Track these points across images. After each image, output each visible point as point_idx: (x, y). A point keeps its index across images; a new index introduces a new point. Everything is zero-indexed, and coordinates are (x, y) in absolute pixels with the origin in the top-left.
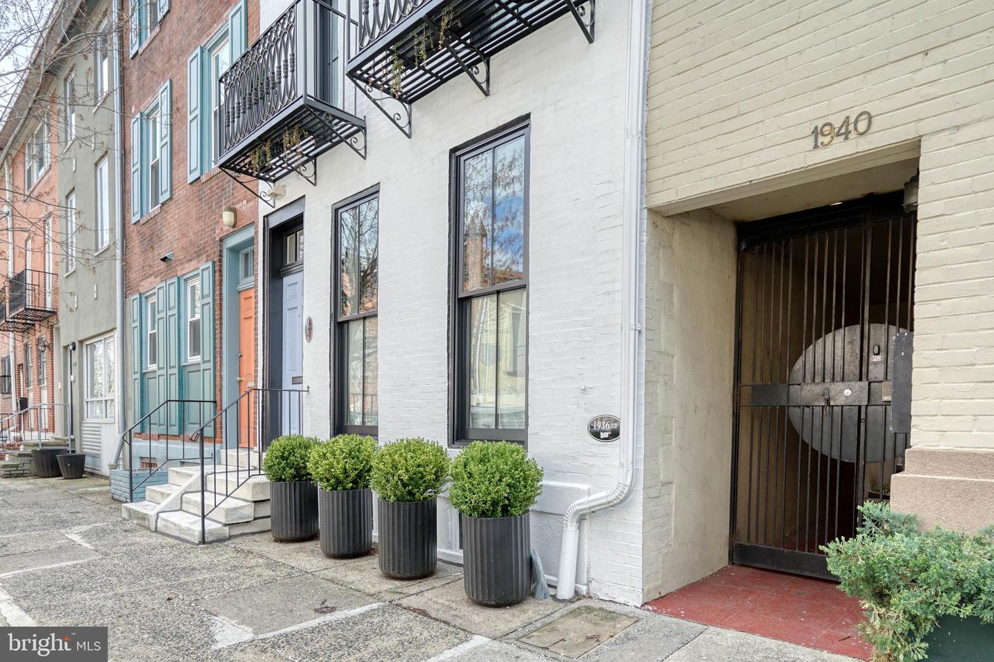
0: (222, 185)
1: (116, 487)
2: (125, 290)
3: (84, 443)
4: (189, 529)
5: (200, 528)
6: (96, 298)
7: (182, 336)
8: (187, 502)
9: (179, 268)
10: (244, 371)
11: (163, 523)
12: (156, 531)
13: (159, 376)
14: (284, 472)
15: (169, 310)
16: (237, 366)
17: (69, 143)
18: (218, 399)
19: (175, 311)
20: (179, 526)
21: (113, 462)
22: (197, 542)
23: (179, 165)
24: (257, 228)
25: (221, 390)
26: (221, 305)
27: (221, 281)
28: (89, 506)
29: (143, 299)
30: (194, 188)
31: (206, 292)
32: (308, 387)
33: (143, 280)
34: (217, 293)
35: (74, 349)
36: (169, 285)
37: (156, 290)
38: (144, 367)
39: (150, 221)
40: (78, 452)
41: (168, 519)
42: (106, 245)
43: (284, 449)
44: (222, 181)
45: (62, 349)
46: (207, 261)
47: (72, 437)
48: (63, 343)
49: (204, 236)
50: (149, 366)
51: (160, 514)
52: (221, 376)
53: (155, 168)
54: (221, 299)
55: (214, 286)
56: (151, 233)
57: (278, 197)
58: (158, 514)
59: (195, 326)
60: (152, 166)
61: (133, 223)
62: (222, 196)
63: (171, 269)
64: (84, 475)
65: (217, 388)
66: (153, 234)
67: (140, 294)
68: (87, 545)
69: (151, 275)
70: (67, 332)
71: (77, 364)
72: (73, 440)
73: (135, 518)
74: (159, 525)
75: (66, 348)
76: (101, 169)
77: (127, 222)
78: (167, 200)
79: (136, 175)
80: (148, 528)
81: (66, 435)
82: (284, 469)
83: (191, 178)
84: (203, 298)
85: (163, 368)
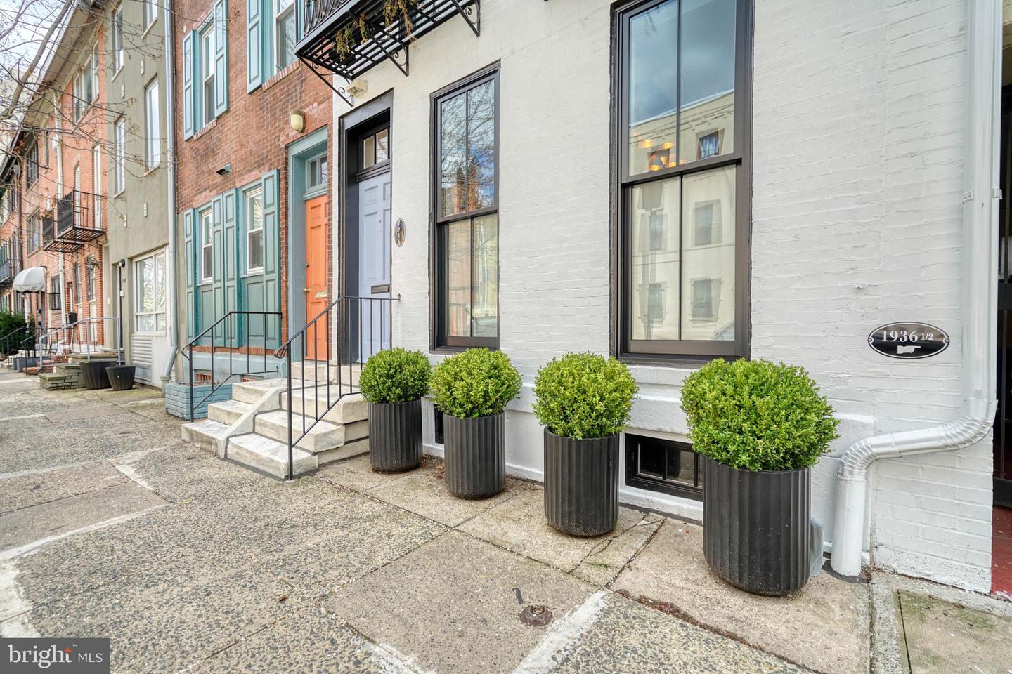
0: (288, 91)
1: (170, 401)
2: (177, 206)
3: (134, 355)
4: (272, 460)
5: (286, 460)
6: (146, 216)
7: (241, 248)
8: (261, 424)
9: (237, 180)
10: (311, 282)
11: (235, 450)
12: (226, 458)
13: (215, 289)
14: (390, 393)
15: (227, 222)
16: (303, 277)
17: (118, 71)
18: (283, 310)
19: (234, 223)
20: (257, 455)
21: (165, 374)
22: (283, 477)
23: (237, 76)
24: (331, 129)
25: (287, 302)
26: (286, 214)
27: (287, 189)
28: (141, 423)
29: (197, 214)
30: (254, 97)
31: (269, 201)
32: (399, 295)
33: (197, 195)
34: (283, 201)
35: (123, 265)
36: (227, 197)
37: (212, 204)
38: (198, 281)
39: (205, 136)
40: (128, 364)
41: (240, 445)
42: (156, 164)
43: (390, 365)
44: (287, 86)
45: (111, 266)
46: (270, 169)
47: (122, 349)
48: (112, 262)
49: (266, 145)
50: (203, 279)
51: (230, 439)
52: (287, 287)
53: (209, 85)
54: (287, 208)
55: (279, 195)
56: (206, 147)
57: (358, 94)
58: (228, 439)
59: (255, 238)
60: (206, 83)
61: (185, 139)
62: (288, 101)
63: (228, 182)
64: (134, 386)
65: (283, 298)
66: (207, 148)
67: (194, 209)
68: (143, 483)
69: (205, 189)
70: (116, 250)
71: (127, 280)
72: (122, 353)
73: (198, 441)
74: (229, 452)
75: (115, 265)
76: (150, 93)
77: (178, 140)
78: (224, 113)
79: (188, 92)
80: (216, 455)
81: (115, 347)
82: (389, 389)
83: (250, 88)
84: (265, 208)
85: (220, 281)
